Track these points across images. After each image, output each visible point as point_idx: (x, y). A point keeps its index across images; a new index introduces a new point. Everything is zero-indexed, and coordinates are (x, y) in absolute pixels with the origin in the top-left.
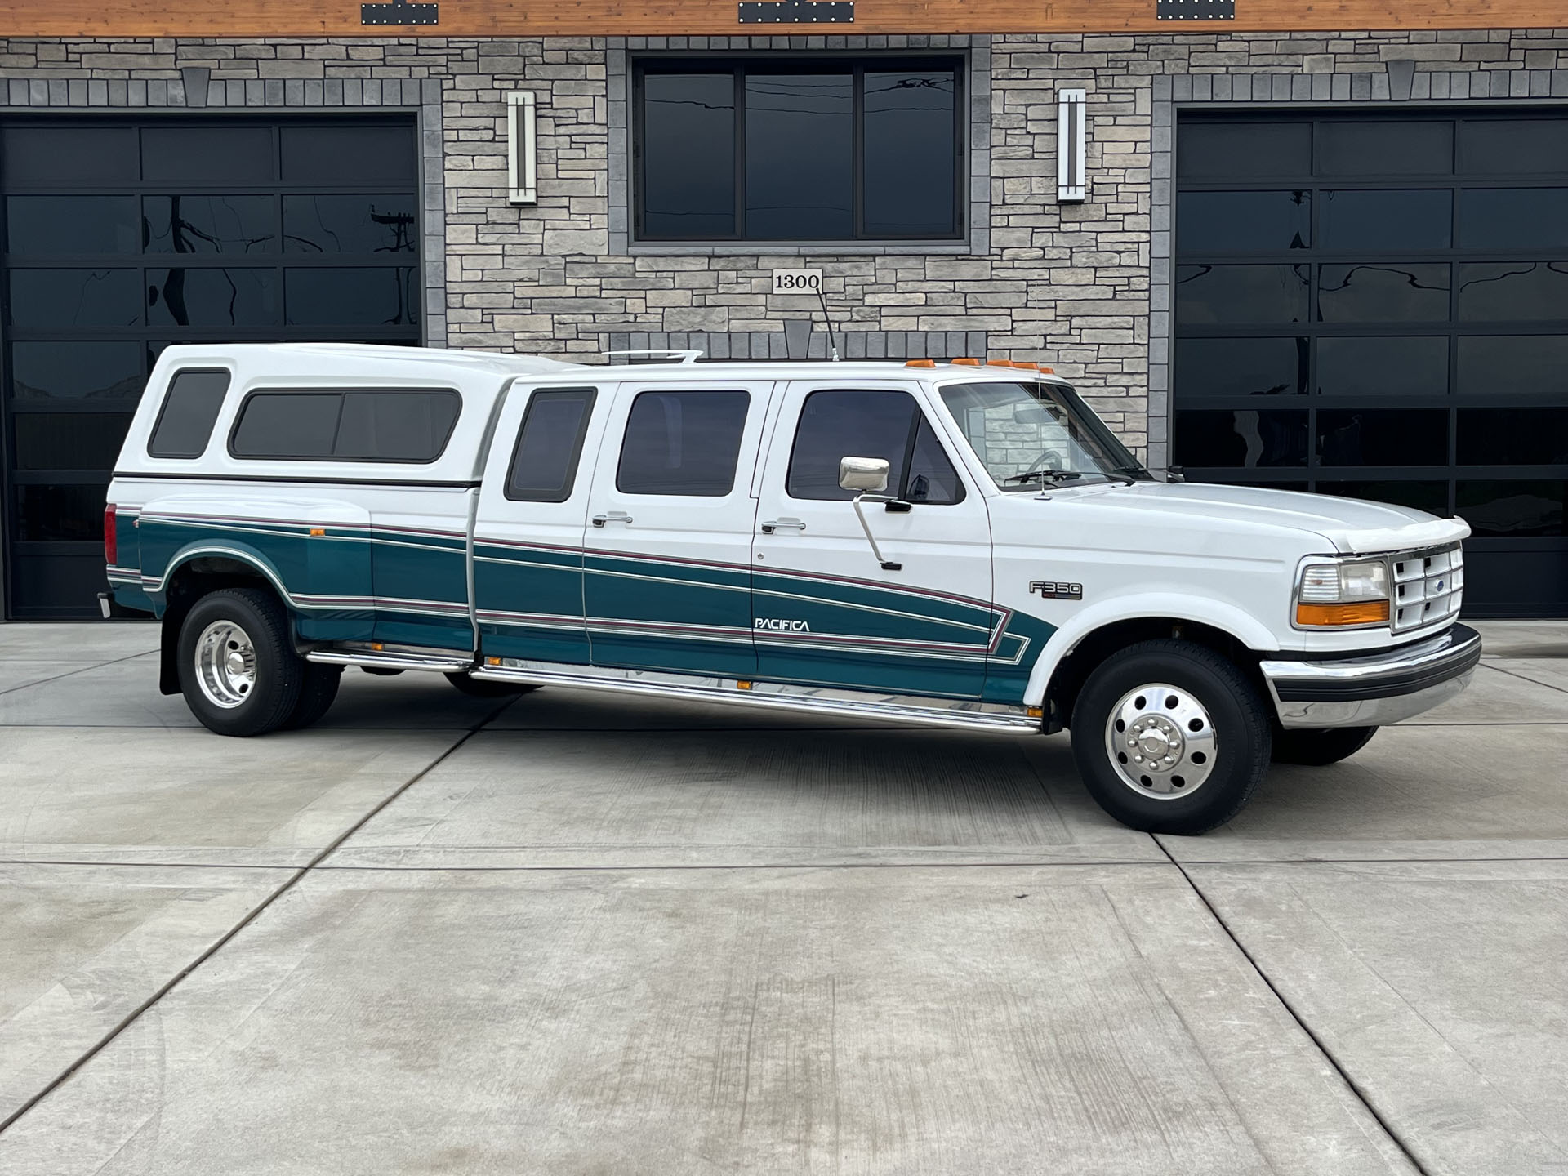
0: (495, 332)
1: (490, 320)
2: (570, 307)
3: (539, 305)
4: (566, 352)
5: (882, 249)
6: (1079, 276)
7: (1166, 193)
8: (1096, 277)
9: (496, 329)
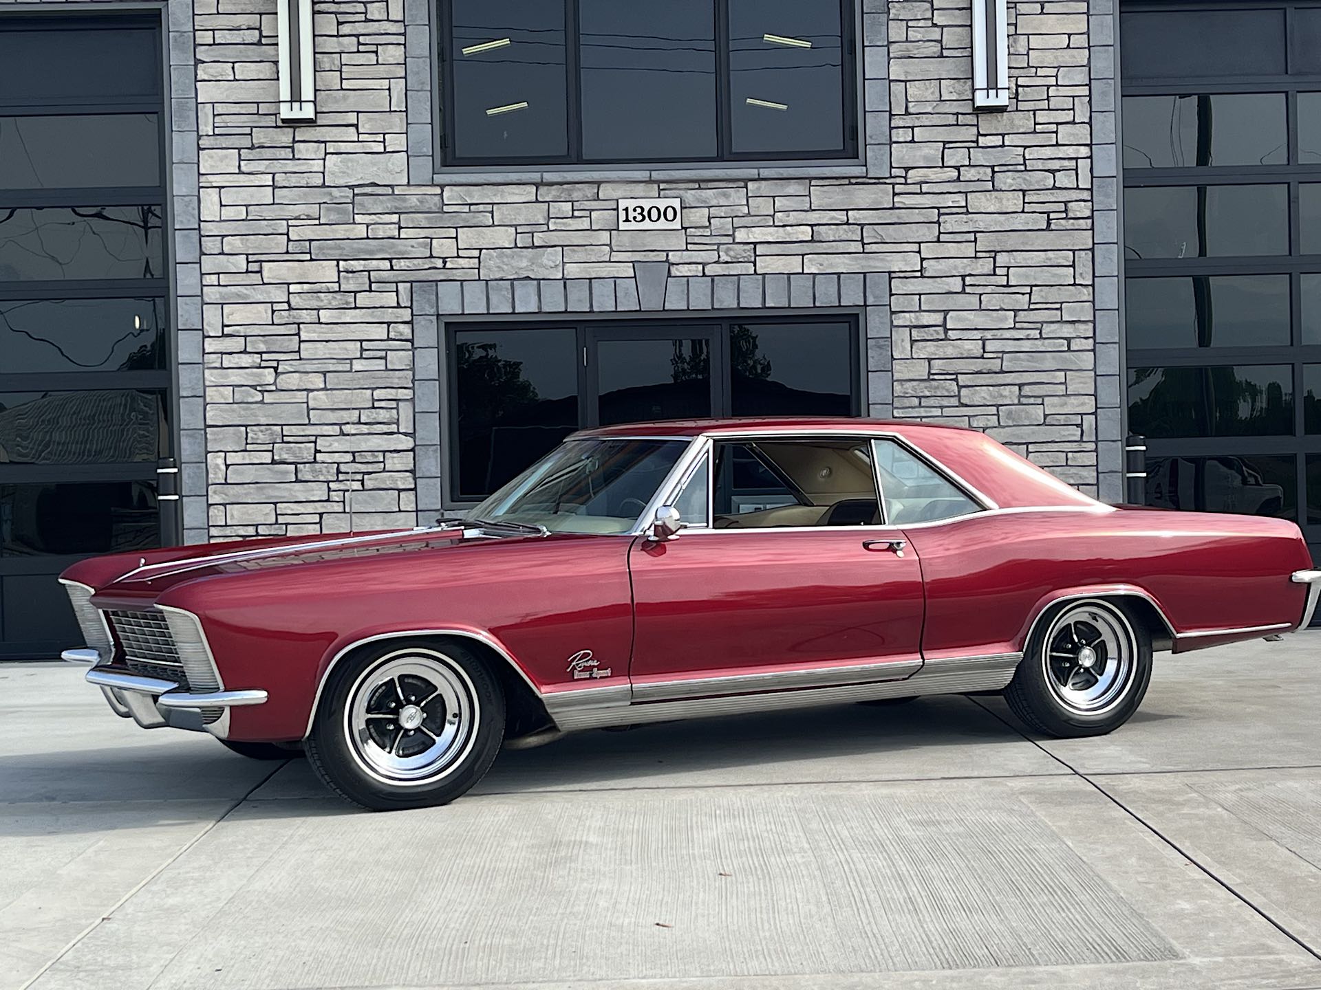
0: (264, 284)
1: (257, 269)
2: (360, 251)
3: (320, 248)
4: (356, 308)
5: (756, 171)
6: (1004, 202)
7: (1108, 94)
8: (1024, 203)
9: (265, 282)
